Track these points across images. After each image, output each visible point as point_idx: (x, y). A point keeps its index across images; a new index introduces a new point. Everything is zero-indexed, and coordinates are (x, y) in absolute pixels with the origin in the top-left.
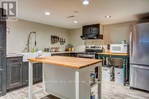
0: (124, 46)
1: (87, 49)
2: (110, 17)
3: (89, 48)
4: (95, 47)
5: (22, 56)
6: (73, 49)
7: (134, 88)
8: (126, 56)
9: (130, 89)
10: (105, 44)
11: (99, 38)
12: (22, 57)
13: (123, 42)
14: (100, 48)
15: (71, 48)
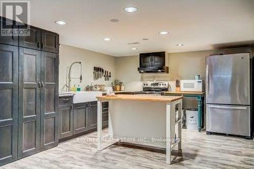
0: (198, 82)
1: (146, 86)
2: (182, 45)
3: (149, 86)
4: (157, 84)
5: (72, 95)
6: (123, 88)
7: (211, 132)
8: (201, 94)
9: (207, 134)
10: (172, 80)
11: (164, 72)
12: (72, 97)
13: (197, 77)
14: (165, 85)
15: (120, 86)
